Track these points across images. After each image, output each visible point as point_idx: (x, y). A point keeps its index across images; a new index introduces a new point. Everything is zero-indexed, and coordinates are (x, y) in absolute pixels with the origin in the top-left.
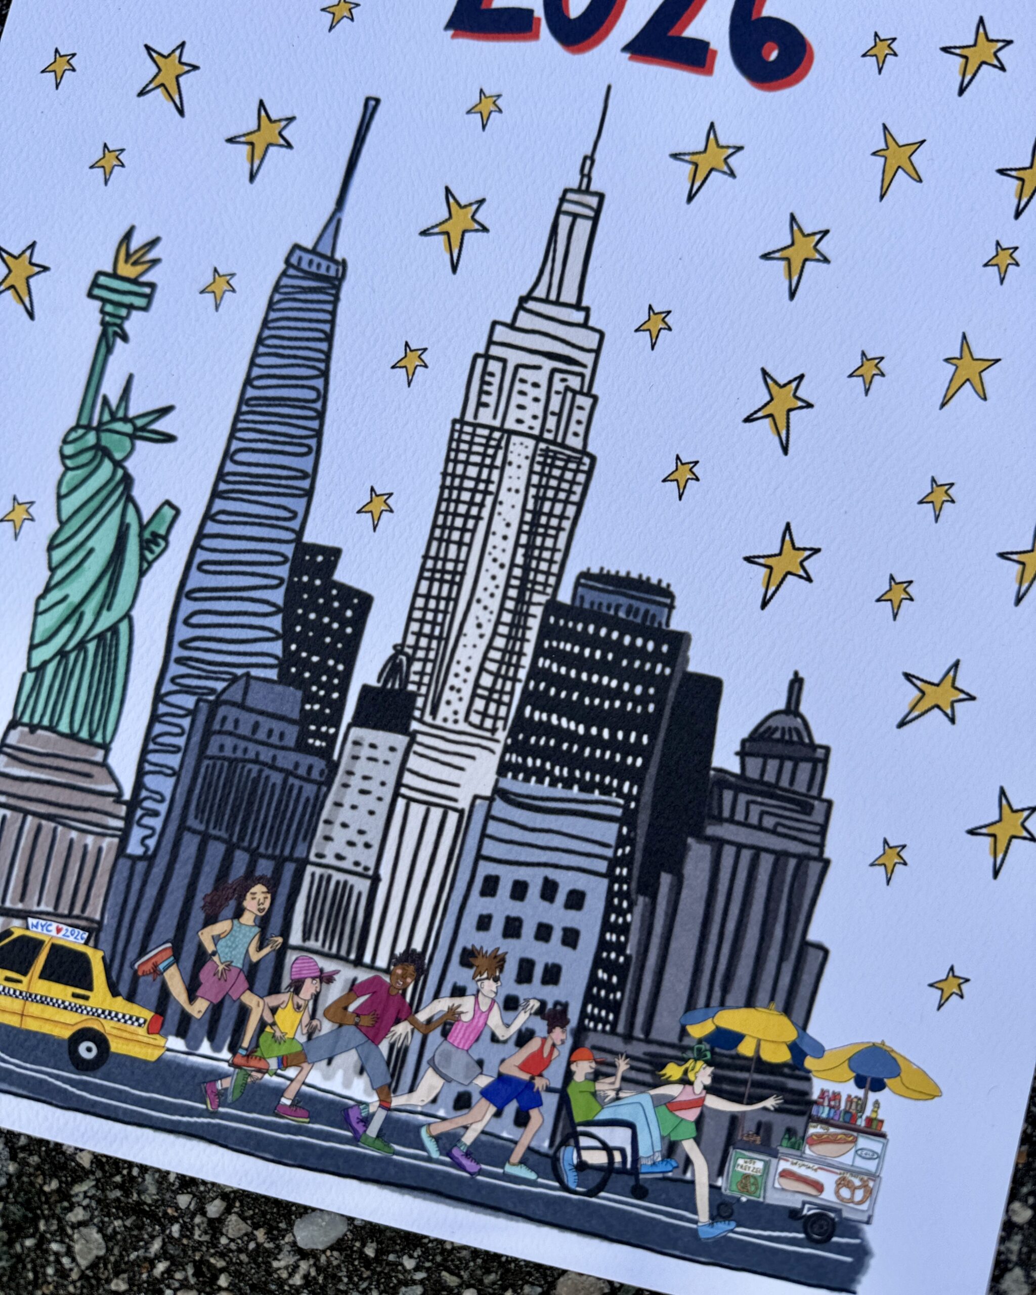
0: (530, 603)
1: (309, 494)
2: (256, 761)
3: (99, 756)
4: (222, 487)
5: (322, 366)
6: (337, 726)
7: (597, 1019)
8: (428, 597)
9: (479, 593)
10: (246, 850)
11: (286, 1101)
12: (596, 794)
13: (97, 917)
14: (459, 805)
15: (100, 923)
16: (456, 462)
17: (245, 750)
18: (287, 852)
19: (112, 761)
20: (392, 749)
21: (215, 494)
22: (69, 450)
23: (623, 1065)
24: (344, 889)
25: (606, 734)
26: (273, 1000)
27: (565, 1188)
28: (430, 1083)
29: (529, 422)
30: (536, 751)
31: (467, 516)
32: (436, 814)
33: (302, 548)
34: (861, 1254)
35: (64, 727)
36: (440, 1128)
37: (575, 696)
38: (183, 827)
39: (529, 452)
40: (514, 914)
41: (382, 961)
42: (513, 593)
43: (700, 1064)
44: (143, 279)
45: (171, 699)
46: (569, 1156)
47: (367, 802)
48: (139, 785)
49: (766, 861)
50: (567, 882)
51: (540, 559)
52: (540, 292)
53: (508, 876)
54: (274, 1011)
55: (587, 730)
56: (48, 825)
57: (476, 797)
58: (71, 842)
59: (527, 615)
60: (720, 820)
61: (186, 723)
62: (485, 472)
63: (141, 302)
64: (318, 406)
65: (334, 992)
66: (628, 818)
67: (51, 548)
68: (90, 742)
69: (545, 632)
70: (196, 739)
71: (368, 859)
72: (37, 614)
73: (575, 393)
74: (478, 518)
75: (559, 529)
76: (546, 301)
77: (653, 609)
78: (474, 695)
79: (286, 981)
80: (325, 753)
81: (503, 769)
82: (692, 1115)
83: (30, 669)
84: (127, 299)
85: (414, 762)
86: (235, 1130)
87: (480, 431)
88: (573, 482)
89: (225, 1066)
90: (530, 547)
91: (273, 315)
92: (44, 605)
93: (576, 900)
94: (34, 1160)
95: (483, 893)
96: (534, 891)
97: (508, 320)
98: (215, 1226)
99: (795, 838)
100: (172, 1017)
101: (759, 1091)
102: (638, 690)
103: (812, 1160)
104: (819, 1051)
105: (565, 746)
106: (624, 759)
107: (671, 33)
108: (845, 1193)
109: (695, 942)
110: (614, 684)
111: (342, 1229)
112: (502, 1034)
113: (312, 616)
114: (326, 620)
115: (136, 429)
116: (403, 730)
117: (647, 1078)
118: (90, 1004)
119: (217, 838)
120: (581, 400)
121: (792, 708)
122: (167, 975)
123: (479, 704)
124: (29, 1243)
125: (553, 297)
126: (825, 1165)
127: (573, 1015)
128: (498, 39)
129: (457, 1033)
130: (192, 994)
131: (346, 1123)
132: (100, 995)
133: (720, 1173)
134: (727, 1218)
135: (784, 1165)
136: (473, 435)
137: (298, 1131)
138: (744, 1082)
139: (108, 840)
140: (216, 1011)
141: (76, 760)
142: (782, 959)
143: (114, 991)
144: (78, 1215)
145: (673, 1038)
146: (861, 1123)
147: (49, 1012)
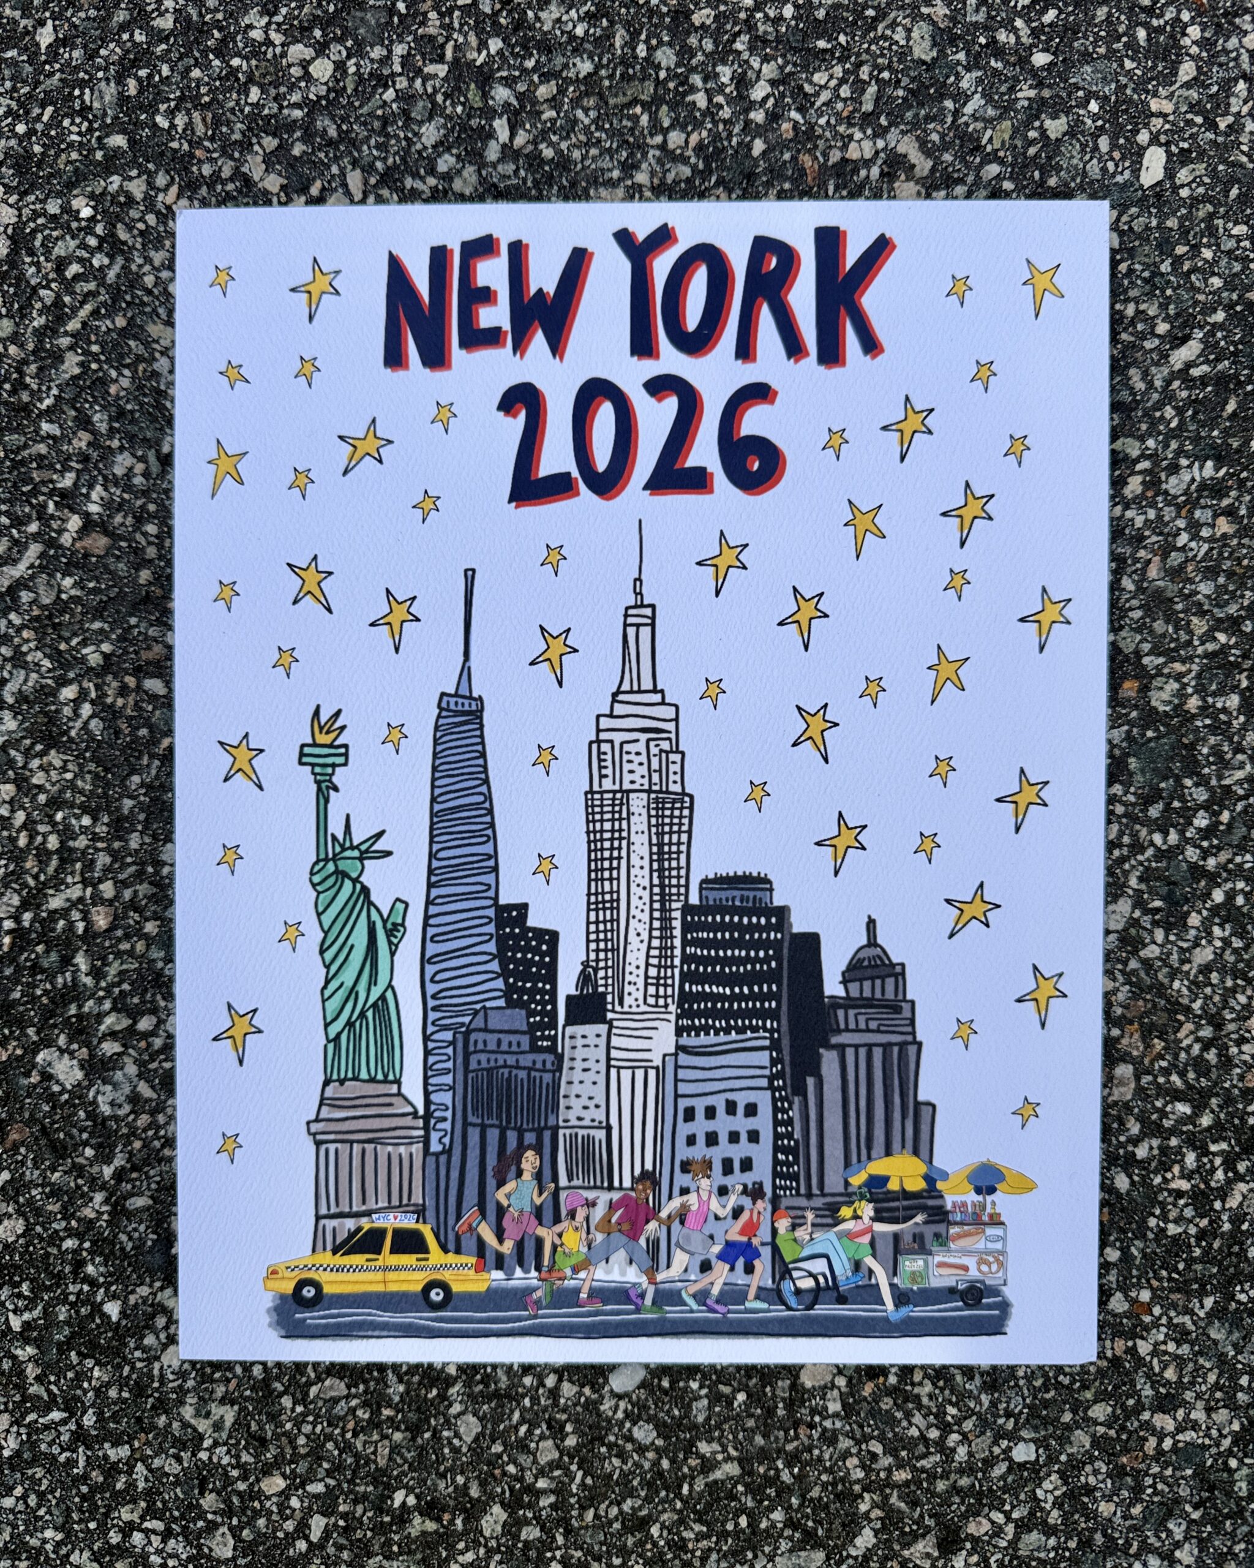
0: (671, 910)
1: (495, 869)
2: (505, 1066)
3: (394, 1089)
4: (434, 879)
5: (483, 776)
6: (556, 1029)
7: (785, 1188)
8: (597, 922)
9: (633, 912)
10: (514, 1129)
11: (583, 1295)
12: (749, 1034)
13: (421, 1202)
14: (654, 1064)
15: (424, 1205)
16: (594, 821)
17: (496, 1060)
18: (543, 1124)
19: (404, 1090)
20: (598, 1036)
21: (430, 885)
22: (317, 879)
23: (810, 1216)
24: (589, 1140)
25: (746, 990)
26: (558, 1228)
27: (789, 1308)
28: (680, 1258)
29: (639, 781)
30: (699, 1014)
31: (611, 859)
32: (640, 1074)
33: (501, 909)
34: (1004, 1307)
35: (364, 1075)
36: (693, 1289)
37: (718, 968)
38: (466, 1124)
39: (645, 803)
40: (710, 1130)
41: (627, 1183)
42: (657, 906)
43: (863, 1202)
44: (337, 743)
45: (435, 1037)
46: (787, 1287)
47: (590, 1077)
48: (428, 1102)
49: (878, 1053)
50: (742, 1099)
51: (670, 877)
52: (626, 686)
53: (700, 1105)
54: (560, 1235)
55: (732, 990)
56: (370, 1147)
57: (665, 1056)
58: (389, 1155)
59: (671, 919)
60: (839, 1031)
61: (450, 1051)
62: (617, 824)
63: (341, 760)
64: (487, 805)
65: (599, 1212)
66: (775, 1045)
67: (322, 952)
68: (386, 1081)
69: (686, 928)
70: (460, 1060)
71: (600, 1115)
72: (324, 1001)
73: (667, 752)
74: (619, 858)
75: (679, 852)
76: (631, 692)
77: (759, 894)
78: (646, 984)
79: (564, 1213)
80: (552, 1049)
81: (679, 1031)
82: (866, 1239)
83: (329, 1041)
84: (329, 760)
85: (615, 1041)
86: (552, 1324)
87: (606, 796)
88: (681, 817)
89: (535, 1282)
90: (661, 870)
91: (439, 748)
92: (327, 993)
93: (751, 1110)
94: (416, 1379)
95: (686, 1120)
96: (721, 1110)
97: (608, 712)
98: (554, 1393)
99: (894, 1032)
100: (490, 1258)
101: (909, 1212)
102: (762, 954)
103: (957, 1251)
104: (945, 1176)
105: (719, 1005)
106: (762, 1004)
107: (677, 467)
108: (985, 1268)
109: (840, 1120)
110: (743, 953)
111: (642, 1374)
112: (721, 1213)
113: (519, 955)
114: (529, 956)
115: (362, 853)
116: (603, 1020)
117: (829, 1221)
118: (430, 1263)
119: (492, 1126)
120: (672, 757)
121: (872, 942)
122: (479, 1229)
123: (652, 990)
124: (427, 1435)
125: (635, 688)
126: (967, 1252)
127: (768, 1189)
128: (550, 502)
129: (690, 1220)
130: (500, 1237)
131: (628, 1300)
132: (436, 1255)
133: (895, 1274)
134: (907, 1303)
135: (938, 1259)
136: (602, 799)
137: (597, 1313)
138: (897, 1209)
139: (415, 1146)
140: (520, 1246)
141: (378, 1096)
142: (904, 1117)
143: (445, 1249)
144: (456, 1408)
145: (841, 1189)
146: (985, 1218)
147: (403, 1275)
